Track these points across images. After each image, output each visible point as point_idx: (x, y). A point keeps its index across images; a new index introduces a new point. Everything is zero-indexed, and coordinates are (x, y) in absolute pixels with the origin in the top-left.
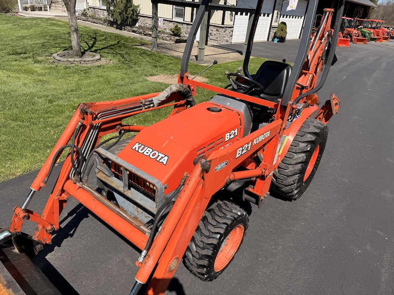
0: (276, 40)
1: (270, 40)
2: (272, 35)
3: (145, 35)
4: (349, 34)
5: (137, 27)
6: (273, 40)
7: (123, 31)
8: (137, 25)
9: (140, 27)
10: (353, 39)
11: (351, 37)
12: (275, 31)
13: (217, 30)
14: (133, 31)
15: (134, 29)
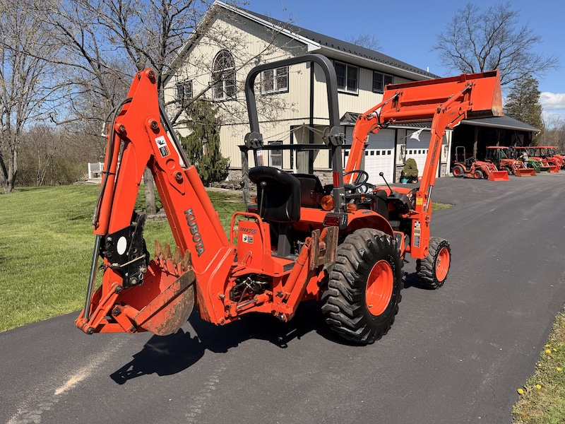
0: (405, 181)
1: (397, 181)
2: (398, 175)
3: (236, 189)
4: (507, 166)
5: (226, 182)
6: (401, 182)
7: (210, 188)
8: (227, 179)
9: (231, 181)
10: (515, 172)
11: (511, 169)
12: (401, 170)
13: (324, 175)
14: (223, 187)
15: (224, 184)
